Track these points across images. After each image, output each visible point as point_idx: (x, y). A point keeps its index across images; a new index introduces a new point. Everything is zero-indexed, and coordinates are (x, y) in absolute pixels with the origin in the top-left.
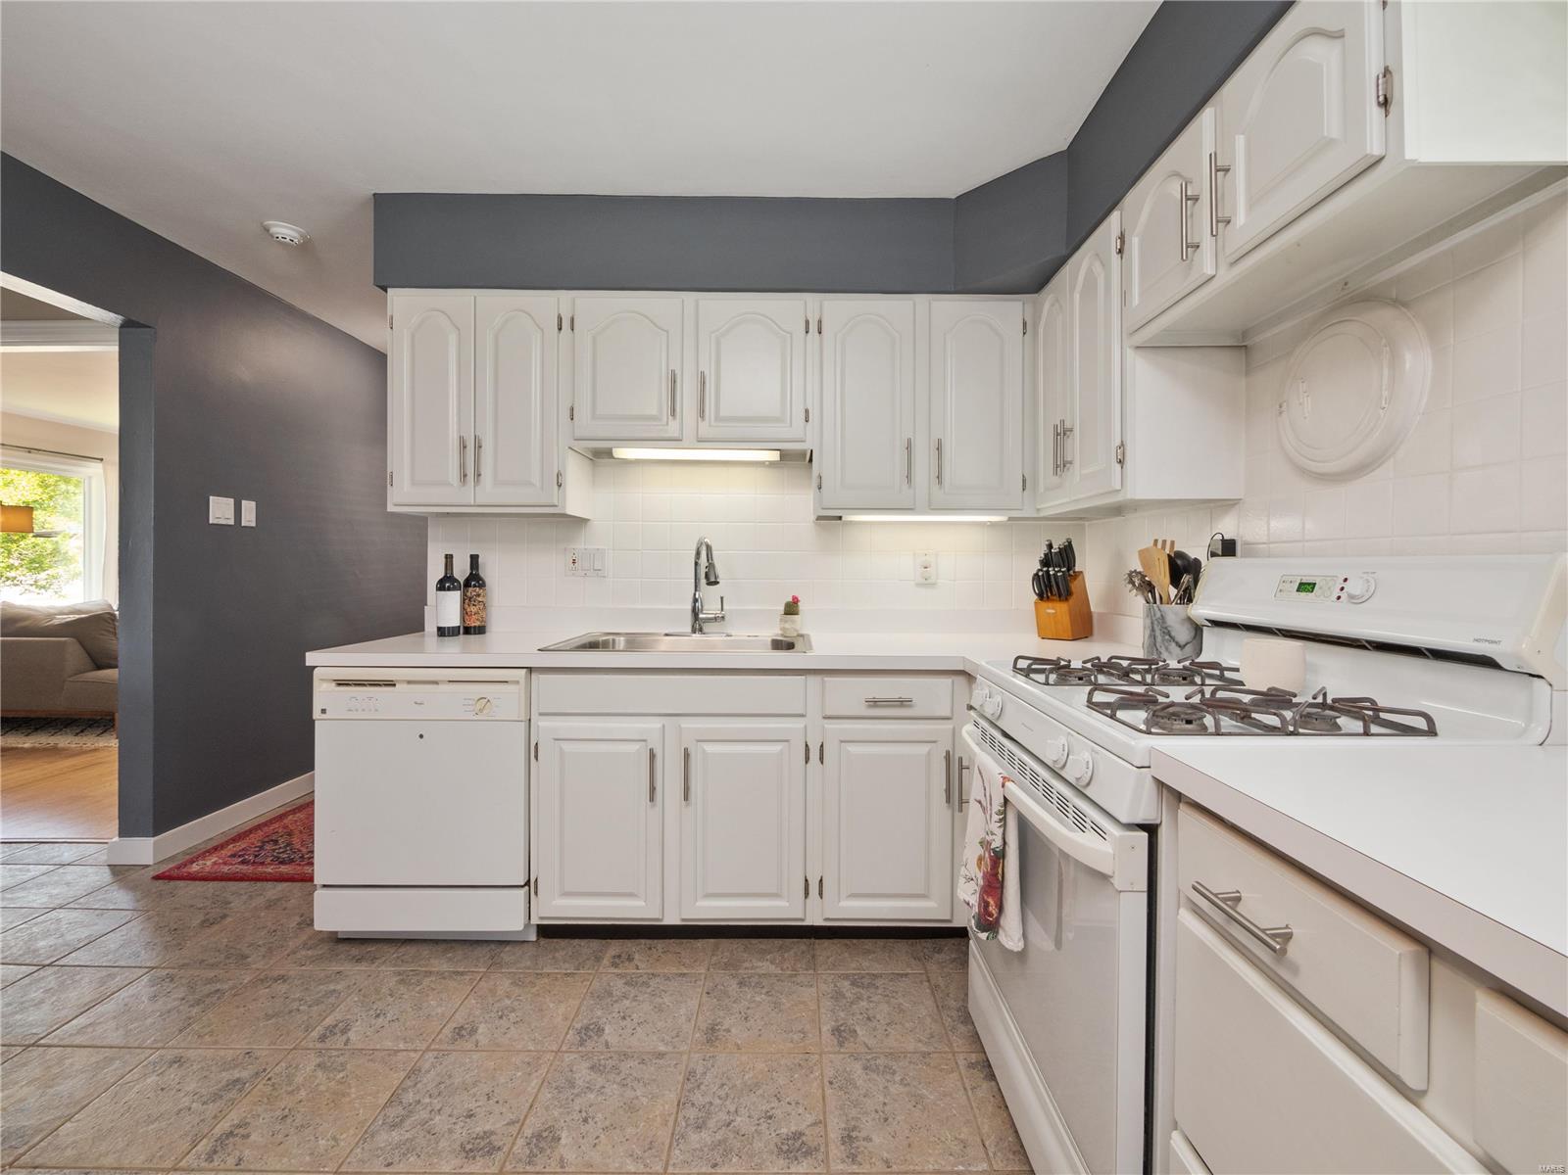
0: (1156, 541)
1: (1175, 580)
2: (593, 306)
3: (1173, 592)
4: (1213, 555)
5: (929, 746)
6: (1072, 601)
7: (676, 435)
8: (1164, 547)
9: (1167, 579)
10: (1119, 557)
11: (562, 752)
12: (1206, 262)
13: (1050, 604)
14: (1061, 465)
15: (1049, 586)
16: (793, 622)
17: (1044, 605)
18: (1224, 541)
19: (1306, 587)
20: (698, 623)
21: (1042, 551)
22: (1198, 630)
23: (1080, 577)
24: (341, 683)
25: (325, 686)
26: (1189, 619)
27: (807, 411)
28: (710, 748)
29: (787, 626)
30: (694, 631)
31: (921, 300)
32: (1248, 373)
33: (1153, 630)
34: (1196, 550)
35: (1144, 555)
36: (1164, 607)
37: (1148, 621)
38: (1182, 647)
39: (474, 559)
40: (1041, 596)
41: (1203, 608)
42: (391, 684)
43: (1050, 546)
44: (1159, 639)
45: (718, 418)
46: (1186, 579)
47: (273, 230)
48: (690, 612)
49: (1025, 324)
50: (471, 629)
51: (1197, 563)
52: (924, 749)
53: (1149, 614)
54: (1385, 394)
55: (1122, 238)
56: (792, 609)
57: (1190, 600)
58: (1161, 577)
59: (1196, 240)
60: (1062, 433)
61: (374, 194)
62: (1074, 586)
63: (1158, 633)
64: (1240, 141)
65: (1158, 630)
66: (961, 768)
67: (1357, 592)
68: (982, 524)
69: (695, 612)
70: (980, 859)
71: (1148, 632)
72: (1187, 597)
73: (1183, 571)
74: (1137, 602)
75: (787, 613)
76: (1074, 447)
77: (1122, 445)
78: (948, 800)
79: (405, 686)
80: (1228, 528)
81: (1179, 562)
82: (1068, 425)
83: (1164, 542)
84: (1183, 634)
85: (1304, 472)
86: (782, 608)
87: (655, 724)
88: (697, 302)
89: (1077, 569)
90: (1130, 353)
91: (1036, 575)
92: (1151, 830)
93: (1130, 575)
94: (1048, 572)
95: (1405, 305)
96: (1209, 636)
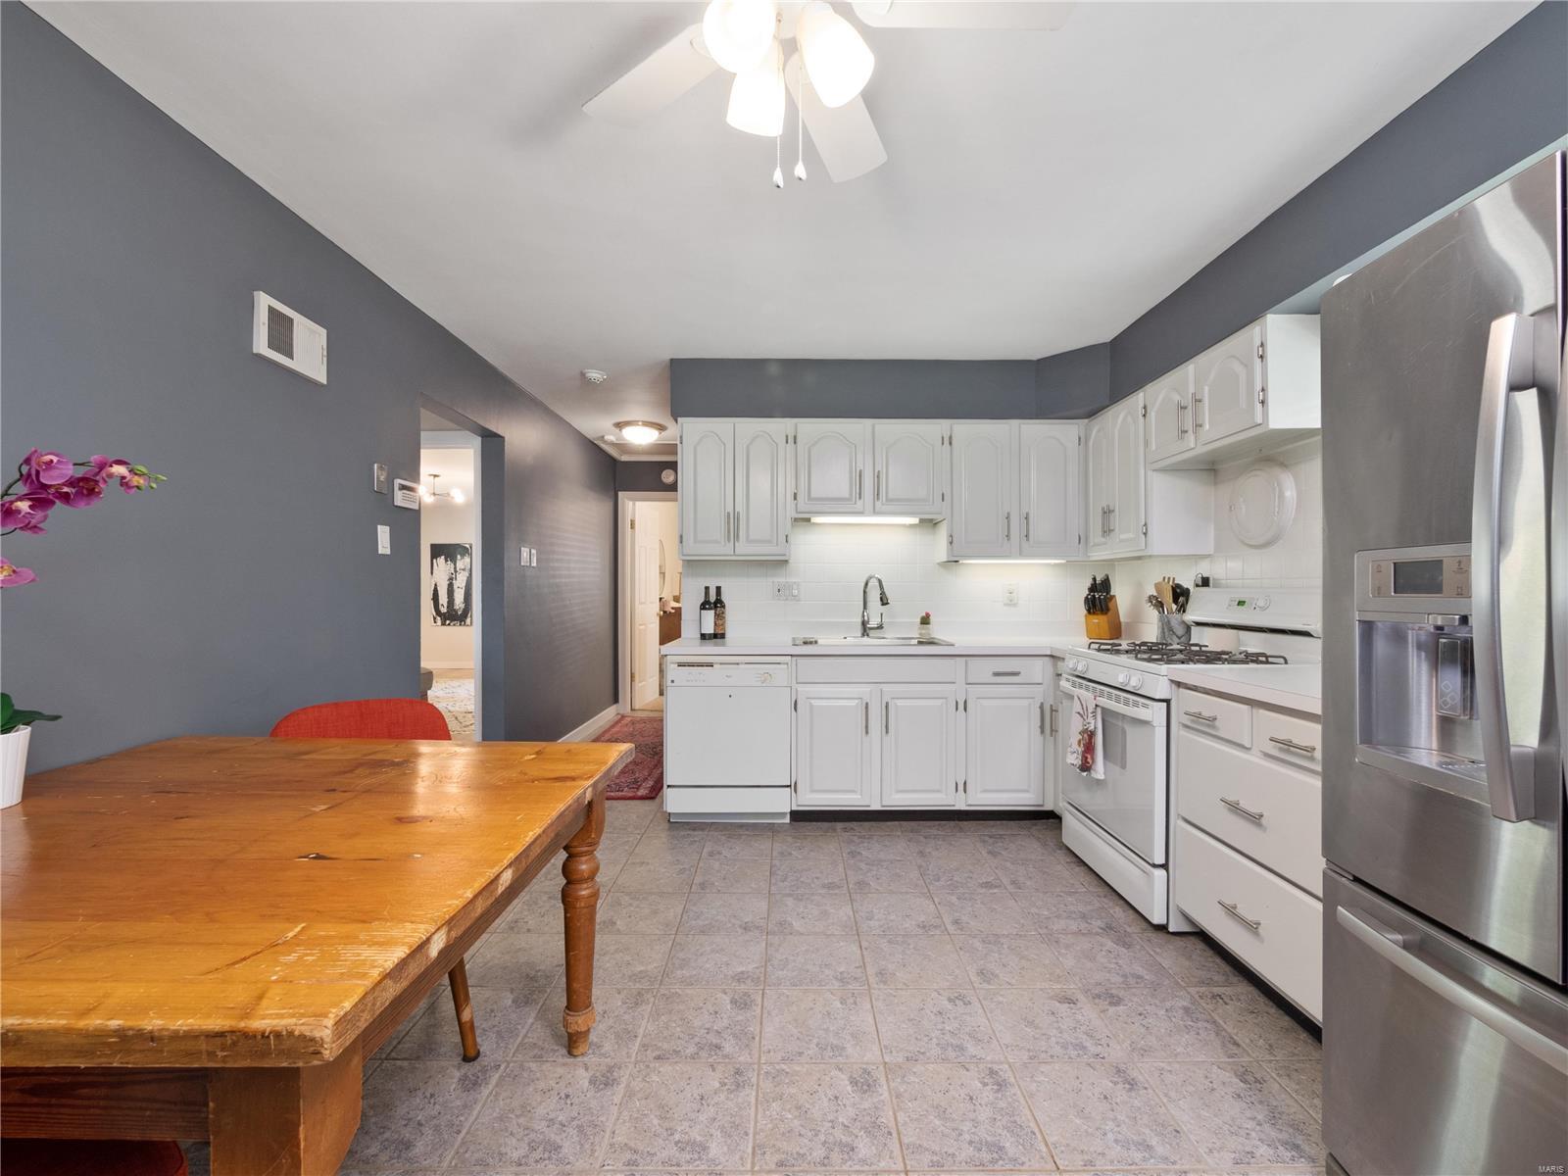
0: (1164, 578)
1: (1175, 601)
2: (809, 428)
3: (1174, 607)
4: (1197, 586)
5: (1031, 700)
6: (1110, 614)
7: (861, 510)
8: (1169, 582)
9: (1171, 601)
10: (1140, 586)
11: (811, 706)
12: (1190, 438)
13: (1095, 617)
14: (1107, 531)
15: (1094, 606)
16: (928, 629)
17: (1091, 616)
18: (1203, 578)
19: (1241, 603)
20: (865, 629)
21: (1088, 583)
22: (1188, 628)
23: (1113, 600)
24: (680, 665)
25: (672, 665)
26: (1184, 622)
27: (943, 495)
28: (899, 703)
29: (923, 632)
30: (863, 635)
31: (1015, 423)
32: (1216, 484)
33: (1163, 629)
34: (1187, 582)
35: (1157, 586)
36: (1170, 616)
37: (1160, 624)
38: (1179, 638)
39: (718, 589)
40: (1089, 611)
41: (1190, 616)
42: (711, 665)
43: (1094, 579)
44: (1167, 634)
45: (887, 500)
46: (1181, 599)
47: (588, 375)
48: (860, 624)
49: (1080, 439)
50: (718, 636)
51: (1188, 590)
52: (1025, 702)
53: (1161, 620)
54: (1277, 509)
55: (1145, 408)
56: (925, 621)
57: (1184, 611)
58: (1168, 598)
59: (1186, 429)
60: (1107, 512)
61: (672, 360)
62: (1111, 605)
63: (1166, 630)
64: (1206, 389)
65: (1166, 627)
66: (1052, 710)
67: (1262, 605)
68: (1049, 564)
69: (864, 624)
70: (1079, 742)
71: (1160, 630)
72: (1182, 609)
73: (1180, 595)
74: (1153, 614)
75: (922, 623)
76: (1116, 521)
77: (1145, 525)
78: (1042, 732)
79: (719, 666)
80: (1205, 569)
81: (1178, 591)
82: (1111, 508)
83: (1169, 578)
84: (1180, 631)
85: (1243, 542)
86: (919, 620)
87: (866, 689)
88: (873, 426)
89: (1112, 594)
90: (1150, 473)
91: (1087, 598)
92: (1168, 701)
93: (1150, 597)
94: (1094, 596)
95: (1286, 466)
96: (1194, 630)
